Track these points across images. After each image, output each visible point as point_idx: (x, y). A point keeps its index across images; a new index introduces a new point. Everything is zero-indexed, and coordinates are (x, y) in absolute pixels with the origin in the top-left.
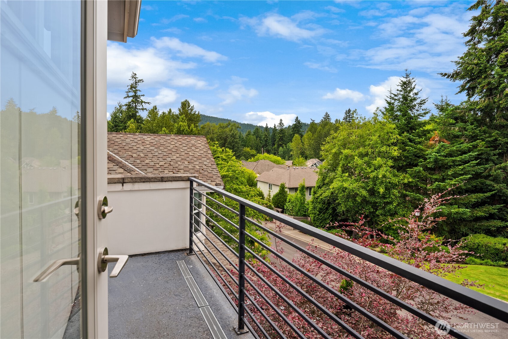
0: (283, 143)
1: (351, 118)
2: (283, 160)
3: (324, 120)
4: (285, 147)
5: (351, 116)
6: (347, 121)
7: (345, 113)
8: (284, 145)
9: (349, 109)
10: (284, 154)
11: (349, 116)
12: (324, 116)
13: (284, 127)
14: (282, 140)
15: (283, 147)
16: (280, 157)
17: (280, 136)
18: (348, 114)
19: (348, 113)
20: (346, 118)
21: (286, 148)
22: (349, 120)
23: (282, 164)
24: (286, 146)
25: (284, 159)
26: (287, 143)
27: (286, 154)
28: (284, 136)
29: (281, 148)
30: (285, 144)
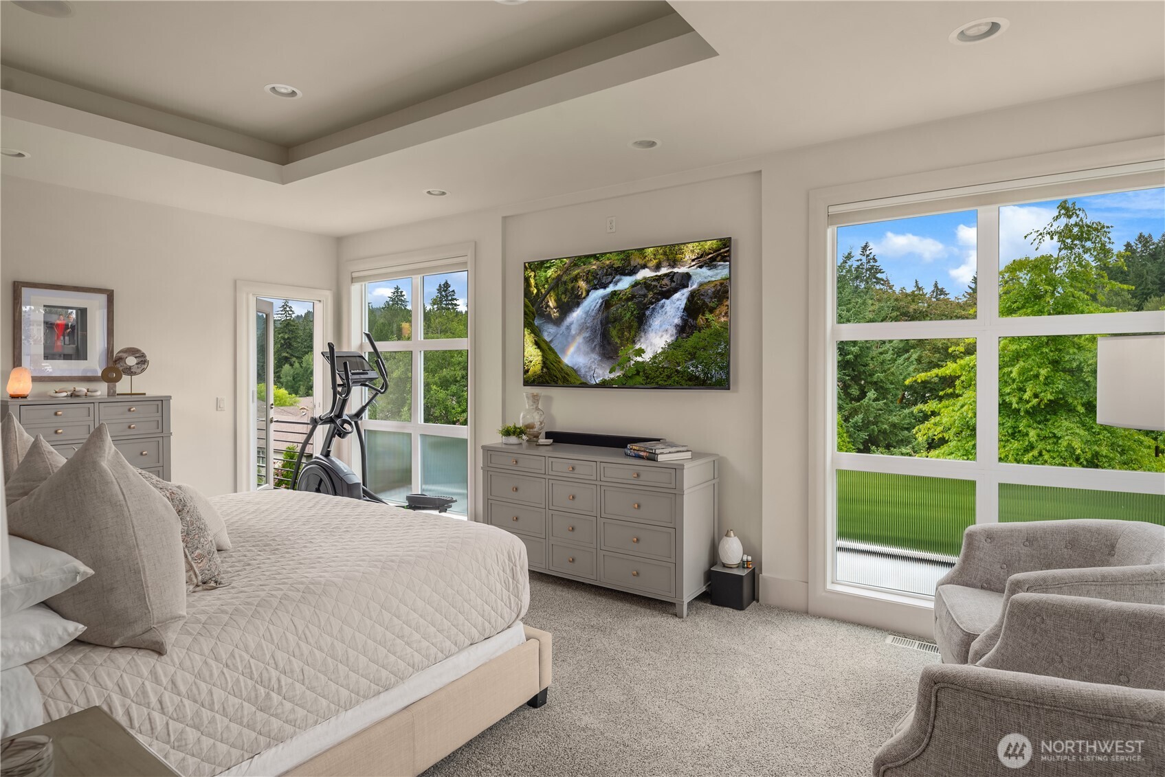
0: (292, 355)
1: (451, 300)
2: (294, 395)
3: (391, 303)
4: (297, 365)
5: (450, 298)
6: (443, 308)
7: (438, 290)
8: (294, 359)
9: (446, 283)
10: (296, 383)
11: (447, 296)
12: (390, 295)
13: (293, 316)
14: (289, 348)
15: (292, 365)
16: (286, 389)
17: (284, 339)
18: (443, 293)
19: (445, 291)
20: (441, 302)
21: (301, 367)
22: (446, 305)
23: (292, 405)
24: (300, 363)
25: (296, 393)
26: (304, 355)
27: (300, 381)
28: (296, 338)
29: (287, 367)
30: (297, 358)
